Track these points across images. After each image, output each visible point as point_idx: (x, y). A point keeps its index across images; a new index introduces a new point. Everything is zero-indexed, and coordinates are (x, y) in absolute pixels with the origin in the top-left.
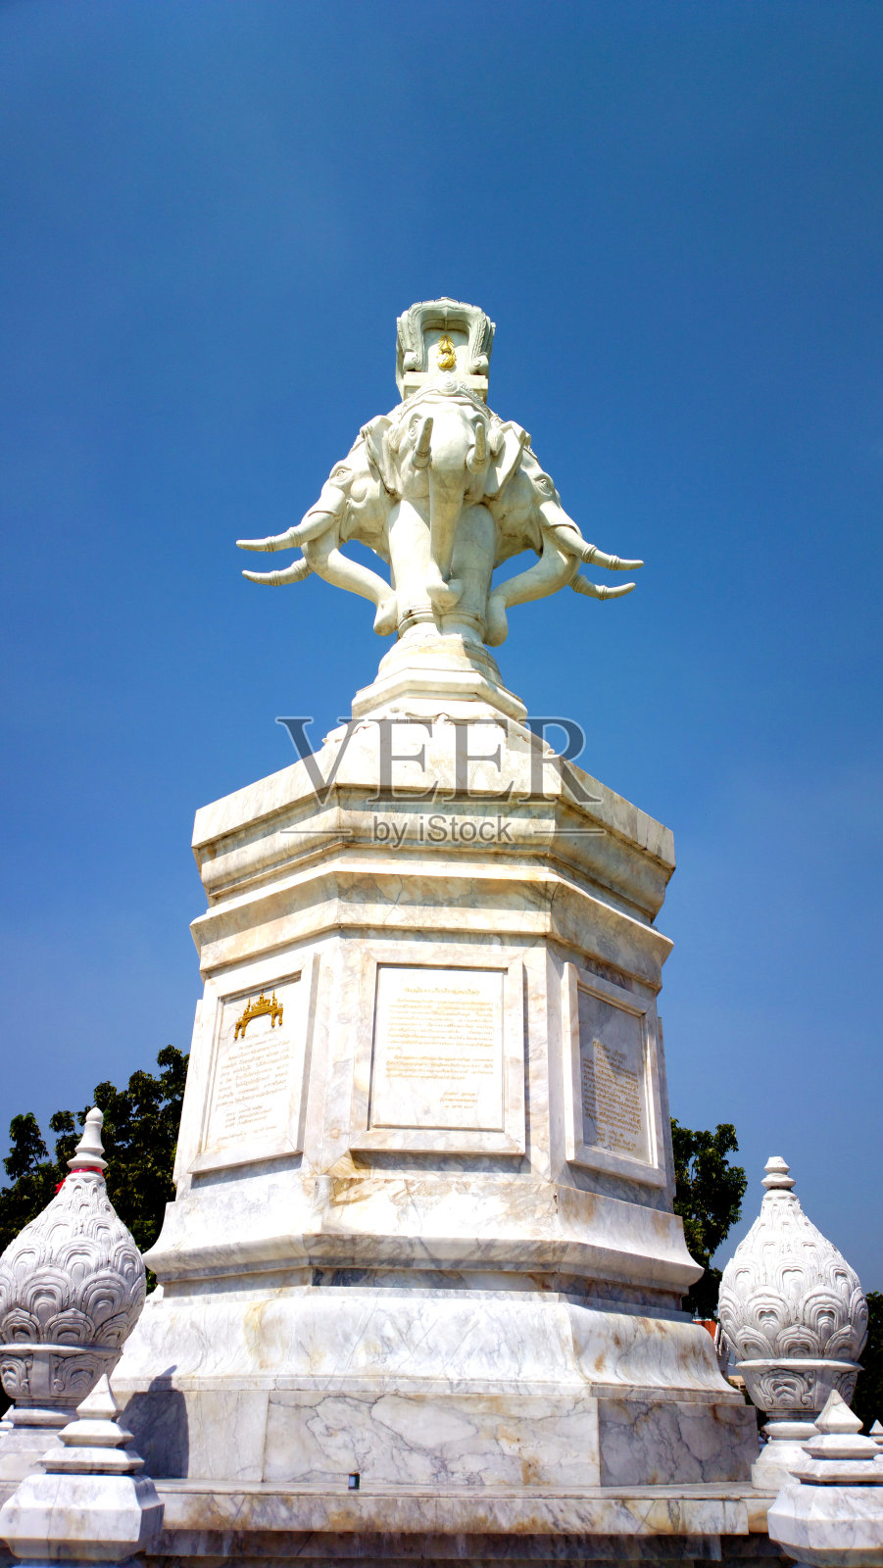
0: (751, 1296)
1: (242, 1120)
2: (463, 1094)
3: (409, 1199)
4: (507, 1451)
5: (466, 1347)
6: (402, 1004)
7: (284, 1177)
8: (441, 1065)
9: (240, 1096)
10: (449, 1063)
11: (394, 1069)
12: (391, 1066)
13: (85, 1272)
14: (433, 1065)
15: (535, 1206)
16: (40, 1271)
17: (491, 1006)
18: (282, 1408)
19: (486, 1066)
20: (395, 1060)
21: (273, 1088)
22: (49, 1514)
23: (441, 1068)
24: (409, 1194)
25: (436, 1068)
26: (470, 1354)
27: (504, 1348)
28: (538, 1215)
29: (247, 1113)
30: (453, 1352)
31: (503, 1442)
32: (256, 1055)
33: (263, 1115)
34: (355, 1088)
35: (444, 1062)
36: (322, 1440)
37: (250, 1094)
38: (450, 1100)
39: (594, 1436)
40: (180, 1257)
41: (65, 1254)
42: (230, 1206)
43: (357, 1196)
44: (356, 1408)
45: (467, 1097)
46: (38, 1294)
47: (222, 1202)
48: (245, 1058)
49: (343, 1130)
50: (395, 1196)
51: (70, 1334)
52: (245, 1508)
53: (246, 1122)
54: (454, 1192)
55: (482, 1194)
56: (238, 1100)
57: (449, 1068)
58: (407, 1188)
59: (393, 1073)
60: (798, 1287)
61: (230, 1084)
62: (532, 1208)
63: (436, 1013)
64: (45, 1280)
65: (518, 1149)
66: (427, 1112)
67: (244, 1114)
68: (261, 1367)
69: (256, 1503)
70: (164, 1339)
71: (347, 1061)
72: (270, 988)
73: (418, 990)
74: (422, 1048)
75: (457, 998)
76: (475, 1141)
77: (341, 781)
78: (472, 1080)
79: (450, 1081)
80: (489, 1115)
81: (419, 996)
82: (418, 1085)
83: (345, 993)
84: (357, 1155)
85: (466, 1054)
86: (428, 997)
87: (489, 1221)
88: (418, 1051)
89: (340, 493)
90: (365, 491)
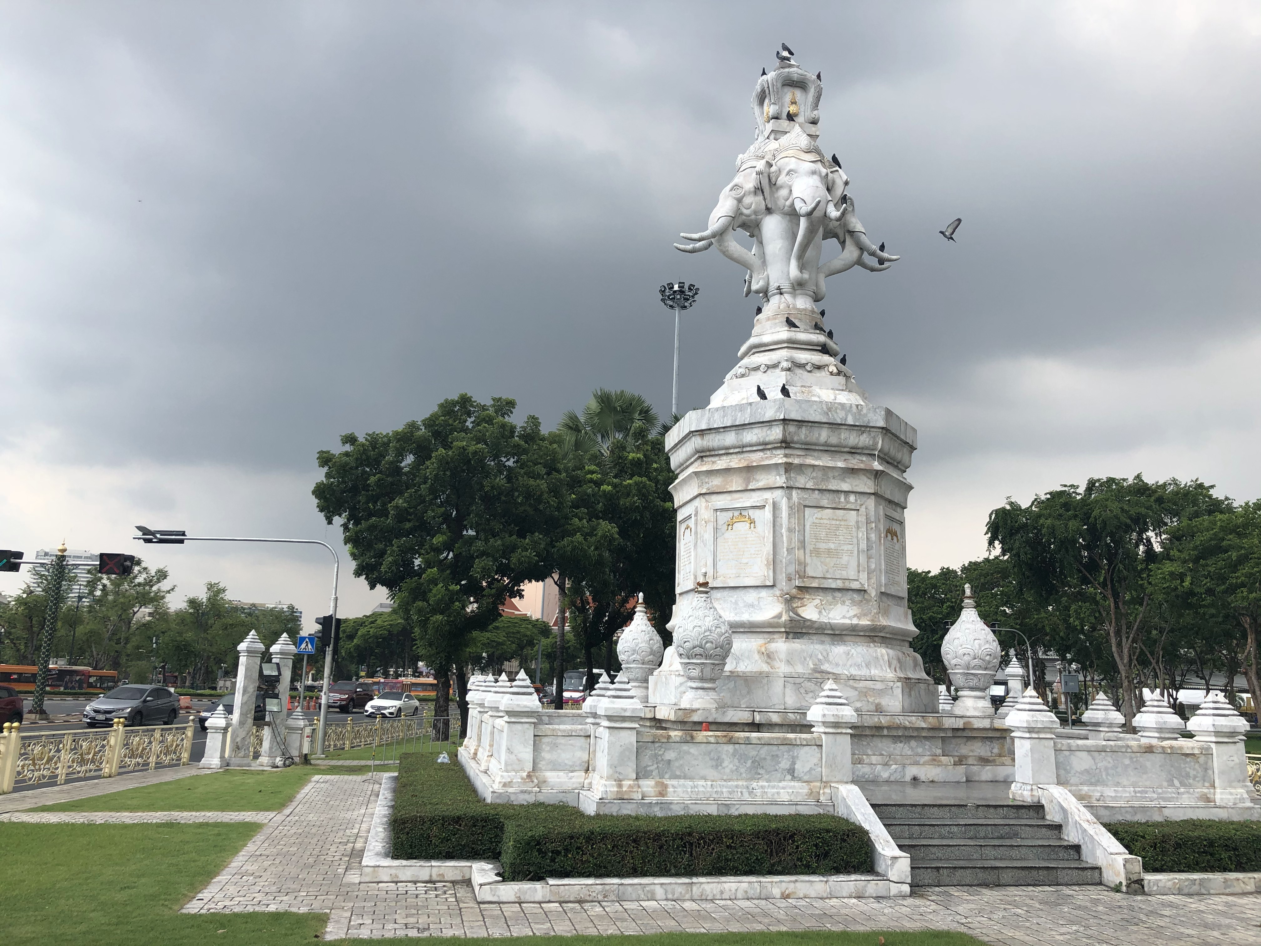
1: (737, 568)
2: (842, 565)
3: (822, 607)
4: (870, 700)
5: (849, 663)
6: (815, 525)
7: (769, 593)
9: (734, 557)
10: (836, 551)
11: (813, 553)
15: (871, 610)
17: (852, 527)
19: (851, 553)
20: (813, 549)
23: (832, 553)
24: (822, 605)
25: (830, 553)
26: (851, 666)
27: (863, 664)
28: (872, 614)
30: (845, 665)
31: (868, 697)
32: (741, 540)
33: (749, 567)
34: (798, 561)
35: (834, 551)
36: (804, 695)
37: (741, 556)
38: (837, 567)
39: (901, 696)
43: (801, 605)
44: (816, 684)
45: (844, 566)
48: (735, 540)
49: (793, 578)
53: (739, 569)
54: (840, 604)
55: (850, 605)
57: (835, 554)
58: (821, 602)
59: (813, 555)
61: (726, 550)
63: (829, 529)
66: (827, 572)
71: (793, 548)
72: (745, 510)
73: (821, 519)
74: (824, 544)
75: (838, 523)
76: (847, 585)
77: (786, 418)
78: (845, 558)
79: (835, 559)
80: (852, 574)
81: (822, 521)
82: (822, 560)
83: (789, 518)
84: (799, 588)
85: (842, 548)
86: (826, 522)
87: (855, 616)
88: (822, 546)
89: (735, 202)
90: (752, 204)
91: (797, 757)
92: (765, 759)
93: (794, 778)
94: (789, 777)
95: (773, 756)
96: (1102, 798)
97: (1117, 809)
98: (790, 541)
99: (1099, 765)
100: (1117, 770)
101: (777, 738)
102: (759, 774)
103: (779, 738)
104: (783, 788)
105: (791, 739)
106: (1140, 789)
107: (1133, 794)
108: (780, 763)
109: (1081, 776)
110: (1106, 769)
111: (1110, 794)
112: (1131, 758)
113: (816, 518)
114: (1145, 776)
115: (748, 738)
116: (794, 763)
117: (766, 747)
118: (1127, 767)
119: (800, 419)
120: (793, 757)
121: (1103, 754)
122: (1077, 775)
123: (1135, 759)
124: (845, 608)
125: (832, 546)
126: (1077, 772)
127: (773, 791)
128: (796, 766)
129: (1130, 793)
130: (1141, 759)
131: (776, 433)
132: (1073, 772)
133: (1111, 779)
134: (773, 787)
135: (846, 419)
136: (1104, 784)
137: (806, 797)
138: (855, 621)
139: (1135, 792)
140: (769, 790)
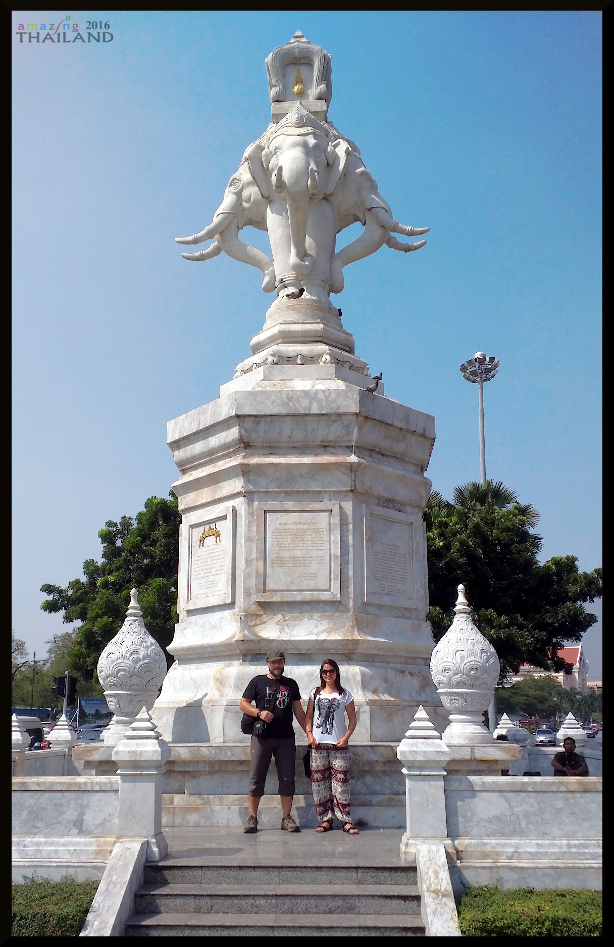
0: (441, 662)
1: (206, 587)
2: (310, 574)
3: (285, 623)
6: (278, 531)
7: (227, 613)
8: (298, 560)
9: (204, 575)
10: (303, 559)
11: (275, 563)
12: (274, 562)
13: (138, 660)
14: (295, 560)
15: (345, 624)
16: (118, 661)
17: (323, 530)
18: (230, 713)
19: (321, 560)
20: (275, 559)
21: (219, 572)
22: (129, 752)
23: (299, 562)
24: (284, 621)
25: (296, 562)
28: (346, 628)
29: (209, 583)
32: (210, 556)
33: (215, 585)
34: (257, 573)
35: (300, 559)
37: (209, 574)
38: (304, 577)
39: (368, 722)
40: (183, 649)
41: (129, 654)
42: (204, 626)
43: (260, 622)
45: (312, 575)
46: (119, 671)
47: (200, 624)
48: (205, 557)
49: (252, 592)
50: (278, 622)
51: (135, 686)
52: (213, 752)
53: (208, 587)
54: (306, 619)
55: (319, 619)
56: (203, 577)
57: (302, 562)
58: (284, 618)
59: (275, 565)
60: (462, 658)
61: (198, 569)
62: (344, 625)
63: (295, 535)
64: (121, 665)
65: (337, 598)
66: (292, 583)
67: (207, 584)
68: (221, 696)
69: (217, 750)
70: (179, 685)
71: (252, 560)
72: (213, 522)
73: (286, 524)
74: (288, 553)
75: (306, 527)
76: (315, 596)
77: (239, 413)
78: (314, 567)
79: (303, 568)
80: (322, 583)
81: (286, 527)
82: (287, 570)
83: (249, 526)
84: (260, 604)
85: (310, 555)
86: (291, 527)
87: (323, 631)
88: (286, 554)
89: (235, 197)
90: (251, 195)
91: (87, 806)
92: (45, 809)
93: (81, 832)
94: (75, 831)
95: (55, 805)
96: (516, 854)
97: (531, 871)
98: (249, 552)
99: (515, 810)
100: (544, 816)
101: (60, 783)
102: (37, 828)
103: (64, 783)
104: (64, 845)
105: (79, 784)
106: (576, 842)
107: (565, 849)
108: (64, 813)
109: (487, 825)
110: (527, 815)
111: (529, 850)
112: (566, 800)
113: (280, 524)
114: (587, 824)
115: (24, 783)
116: (82, 814)
117: (48, 795)
118: (559, 811)
119: (254, 413)
120: (82, 806)
121: (523, 795)
122: (482, 823)
123: (572, 801)
124: (313, 622)
125: (298, 553)
126: (482, 819)
127: (49, 848)
128: (85, 817)
129: (561, 847)
130: (582, 800)
131: (233, 433)
132: (475, 819)
133: (533, 828)
134: (51, 844)
135: (310, 408)
136: (522, 834)
137: (93, 856)
138: (323, 637)
139: (569, 846)
140: (45, 848)
